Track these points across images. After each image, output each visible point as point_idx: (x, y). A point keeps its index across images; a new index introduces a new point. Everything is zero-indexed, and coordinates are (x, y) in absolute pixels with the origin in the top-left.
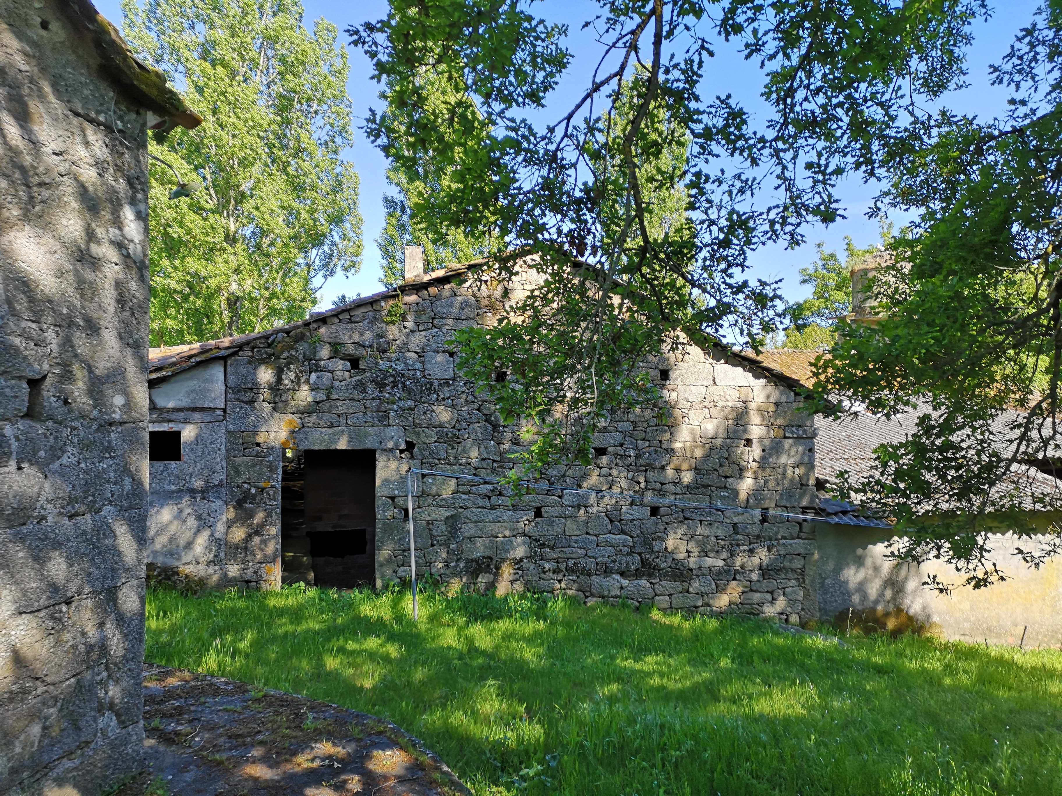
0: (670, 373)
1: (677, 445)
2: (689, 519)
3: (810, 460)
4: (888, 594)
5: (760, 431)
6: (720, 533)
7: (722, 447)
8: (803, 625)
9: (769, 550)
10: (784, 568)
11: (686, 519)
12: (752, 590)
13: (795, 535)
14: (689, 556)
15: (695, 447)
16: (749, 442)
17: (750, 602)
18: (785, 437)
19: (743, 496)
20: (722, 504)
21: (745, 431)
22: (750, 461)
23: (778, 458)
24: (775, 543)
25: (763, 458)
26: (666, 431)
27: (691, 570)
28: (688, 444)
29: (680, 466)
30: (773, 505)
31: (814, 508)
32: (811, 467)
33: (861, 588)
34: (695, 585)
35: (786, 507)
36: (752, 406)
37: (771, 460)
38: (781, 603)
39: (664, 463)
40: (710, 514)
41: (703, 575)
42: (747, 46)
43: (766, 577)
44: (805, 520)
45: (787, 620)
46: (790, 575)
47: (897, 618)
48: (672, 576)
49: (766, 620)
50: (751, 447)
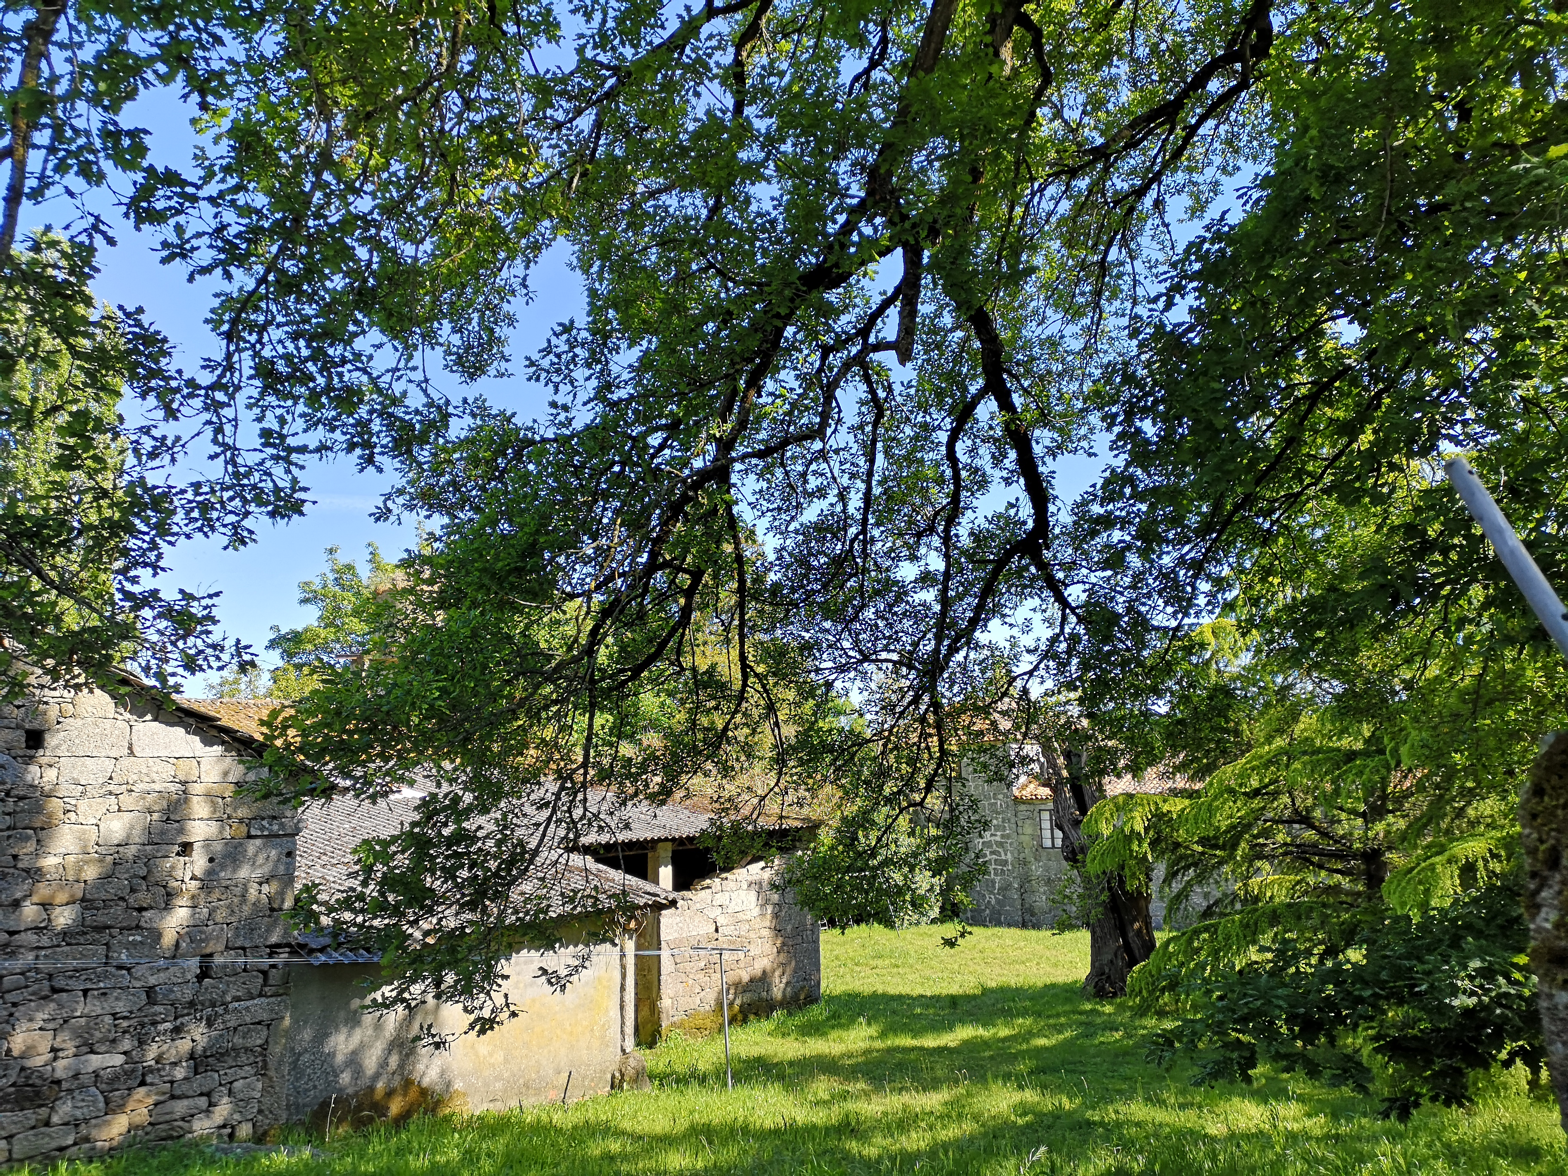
0: (47, 736)
1: (49, 862)
2: (62, 990)
3: (287, 869)
4: (394, 1061)
5: (207, 829)
6: (121, 1007)
7: (137, 857)
8: (259, 1138)
9: (209, 1024)
10: (233, 1049)
11: (55, 990)
12: (173, 1097)
13: (255, 992)
14: (55, 1059)
15: (86, 862)
16: (186, 848)
17: (168, 1117)
18: (250, 837)
19: (169, 938)
20: (130, 955)
21: (181, 831)
22: (187, 879)
23: (234, 871)
24: (220, 1011)
25: (210, 873)
26: (28, 838)
27: (58, 1082)
28: (71, 859)
29: (53, 897)
30: (221, 947)
31: (288, 945)
32: (289, 879)
33: (354, 1061)
34: (65, 1109)
35: (244, 949)
36: (197, 789)
37: (223, 874)
38: (223, 1110)
39: (18, 895)
40: (106, 976)
41: (82, 1087)
42: (165, 244)
43: (201, 1069)
44: (273, 966)
45: (231, 1136)
46: (243, 1058)
47: (405, 1095)
48: (16, 1101)
49: (195, 1144)
50: (190, 856)
